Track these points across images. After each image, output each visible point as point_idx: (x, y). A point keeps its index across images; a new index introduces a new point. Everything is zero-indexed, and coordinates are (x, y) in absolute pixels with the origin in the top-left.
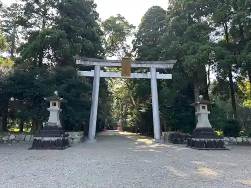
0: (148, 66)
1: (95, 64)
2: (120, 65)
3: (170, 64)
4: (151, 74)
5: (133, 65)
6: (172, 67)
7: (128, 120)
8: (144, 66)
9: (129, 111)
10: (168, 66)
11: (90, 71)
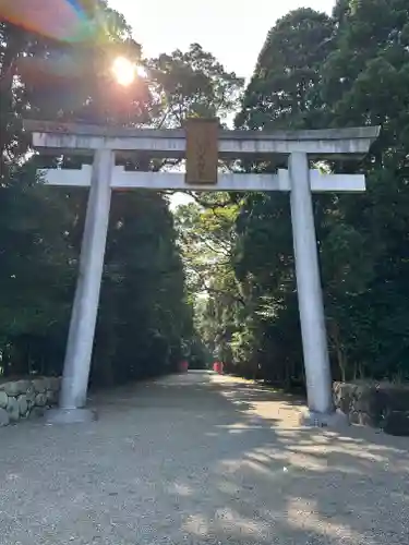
0: (281, 148)
1: (95, 143)
2: (179, 146)
3: (357, 139)
4: (290, 175)
5: (228, 147)
6: (367, 149)
7: (234, 345)
8: (265, 147)
9: (236, 322)
10: (352, 149)
11: (80, 168)
